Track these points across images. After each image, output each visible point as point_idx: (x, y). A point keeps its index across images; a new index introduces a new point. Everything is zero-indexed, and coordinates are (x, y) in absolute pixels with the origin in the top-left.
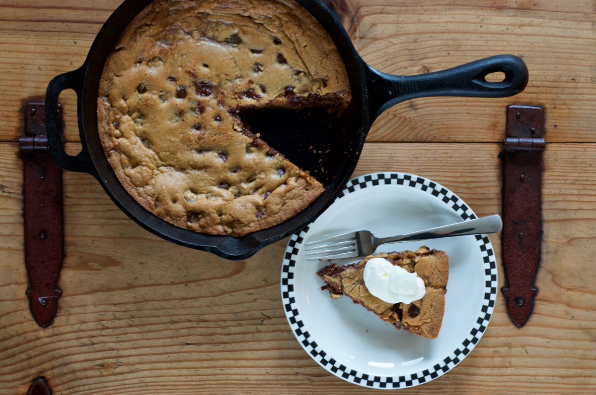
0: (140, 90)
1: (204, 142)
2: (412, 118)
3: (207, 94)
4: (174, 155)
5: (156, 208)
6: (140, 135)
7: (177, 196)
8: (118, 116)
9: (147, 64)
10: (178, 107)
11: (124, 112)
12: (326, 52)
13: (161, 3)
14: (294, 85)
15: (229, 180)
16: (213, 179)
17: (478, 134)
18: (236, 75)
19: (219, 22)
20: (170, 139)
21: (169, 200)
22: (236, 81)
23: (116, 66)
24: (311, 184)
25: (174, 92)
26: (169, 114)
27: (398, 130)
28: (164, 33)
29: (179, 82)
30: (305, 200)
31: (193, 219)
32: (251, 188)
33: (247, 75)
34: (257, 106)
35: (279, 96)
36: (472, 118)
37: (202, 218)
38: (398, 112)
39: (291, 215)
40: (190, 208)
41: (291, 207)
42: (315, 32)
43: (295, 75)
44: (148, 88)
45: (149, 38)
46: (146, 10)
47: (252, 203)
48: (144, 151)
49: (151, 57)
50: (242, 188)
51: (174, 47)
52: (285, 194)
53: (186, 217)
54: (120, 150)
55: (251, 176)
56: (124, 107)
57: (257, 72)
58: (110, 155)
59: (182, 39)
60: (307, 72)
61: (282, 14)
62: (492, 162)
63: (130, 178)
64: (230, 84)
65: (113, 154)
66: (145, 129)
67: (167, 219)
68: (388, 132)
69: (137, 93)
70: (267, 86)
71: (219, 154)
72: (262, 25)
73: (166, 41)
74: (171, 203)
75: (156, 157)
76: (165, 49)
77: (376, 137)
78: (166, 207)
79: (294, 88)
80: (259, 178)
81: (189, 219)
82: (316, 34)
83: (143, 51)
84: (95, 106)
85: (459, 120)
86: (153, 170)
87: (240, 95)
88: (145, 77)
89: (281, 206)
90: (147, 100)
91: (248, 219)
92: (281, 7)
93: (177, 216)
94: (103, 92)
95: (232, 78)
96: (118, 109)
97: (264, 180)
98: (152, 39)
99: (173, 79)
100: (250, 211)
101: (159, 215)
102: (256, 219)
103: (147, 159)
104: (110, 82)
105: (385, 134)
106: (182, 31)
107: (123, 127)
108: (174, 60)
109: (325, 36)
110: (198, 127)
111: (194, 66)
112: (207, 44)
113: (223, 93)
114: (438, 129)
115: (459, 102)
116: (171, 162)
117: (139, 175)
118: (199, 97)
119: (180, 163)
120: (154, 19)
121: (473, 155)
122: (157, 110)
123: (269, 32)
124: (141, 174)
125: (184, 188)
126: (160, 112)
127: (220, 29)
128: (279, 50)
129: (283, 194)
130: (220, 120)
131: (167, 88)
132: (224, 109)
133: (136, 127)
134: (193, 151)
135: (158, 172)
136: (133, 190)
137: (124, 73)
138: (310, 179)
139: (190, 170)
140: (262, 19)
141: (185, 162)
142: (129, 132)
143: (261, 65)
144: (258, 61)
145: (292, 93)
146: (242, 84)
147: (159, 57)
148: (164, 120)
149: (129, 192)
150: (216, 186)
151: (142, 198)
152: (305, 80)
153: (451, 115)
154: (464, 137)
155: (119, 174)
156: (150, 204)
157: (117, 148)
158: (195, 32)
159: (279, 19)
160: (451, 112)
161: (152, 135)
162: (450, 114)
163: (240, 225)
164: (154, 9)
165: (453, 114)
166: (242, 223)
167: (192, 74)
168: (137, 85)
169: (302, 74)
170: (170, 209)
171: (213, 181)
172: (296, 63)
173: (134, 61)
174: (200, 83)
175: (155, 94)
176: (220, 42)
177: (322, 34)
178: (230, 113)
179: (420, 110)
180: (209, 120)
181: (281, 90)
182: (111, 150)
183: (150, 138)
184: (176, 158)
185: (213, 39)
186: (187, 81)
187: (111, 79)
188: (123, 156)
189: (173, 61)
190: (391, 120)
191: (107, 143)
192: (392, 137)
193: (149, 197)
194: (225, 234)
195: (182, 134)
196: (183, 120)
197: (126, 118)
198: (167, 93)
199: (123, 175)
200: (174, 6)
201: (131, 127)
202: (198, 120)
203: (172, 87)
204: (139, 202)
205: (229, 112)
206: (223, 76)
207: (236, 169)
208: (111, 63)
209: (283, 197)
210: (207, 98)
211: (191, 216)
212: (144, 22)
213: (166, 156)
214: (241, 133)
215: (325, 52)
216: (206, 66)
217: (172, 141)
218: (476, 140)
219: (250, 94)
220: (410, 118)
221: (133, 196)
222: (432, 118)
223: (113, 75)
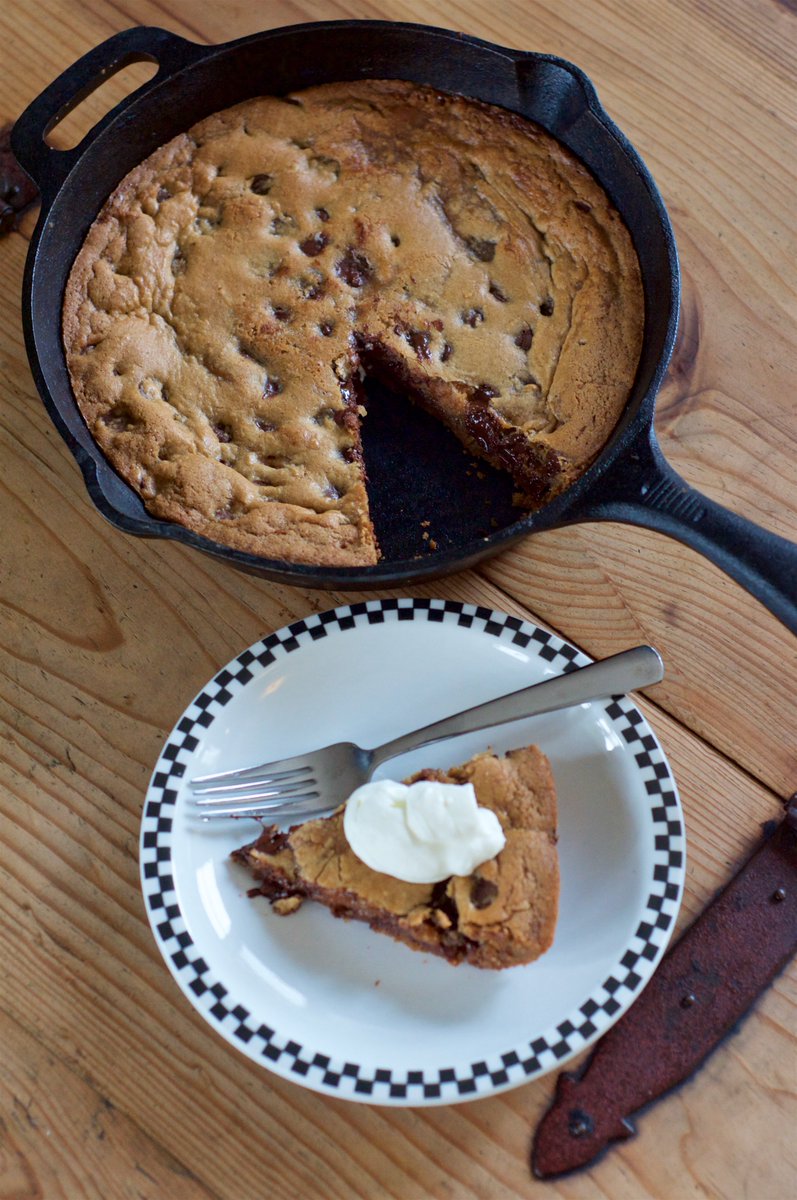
0: (258, 187)
1: (265, 340)
2: (651, 635)
3: (351, 283)
4: (200, 317)
5: (81, 354)
6: (183, 243)
7: (132, 368)
8: (181, 184)
9: (310, 159)
10: (286, 257)
11: (198, 188)
12: (607, 379)
13: (429, 96)
14: (502, 391)
15: (239, 428)
16: (217, 403)
17: (756, 755)
18: (427, 297)
19: (488, 202)
20: (220, 289)
21: (113, 359)
22: (417, 303)
23: (261, 115)
24: (360, 544)
25: (304, 235)
26: (261, 255)
27: (609, 634)
28: (385, 143)
29: (327, 226)
30: (323, 554)
31: (115, 423)
32: (259, 473)
33: (444, 311)
34: (410, 367)
35: (461, 387)
36: (768, 718)
37: (131, 431)
38: (634, 604)
39: (274, 555)
40: (130, 399)
41: (288, 545)
42: (622, 335)
43: (520, 379)
44: (272, 191)
45: (354, 122)
46: (395, 86)
47: (233, 486)
48: (162, 265)
49: (327, 155)
50: (246, 459)
51: (379, 172)
52: (301, 521)
53: (108, 408)
54: (128, 227)
55: (281, 456)
56: (206, 181)
57: (465, 322)
58: (103, 220)
59: (403, 175)
60: (544, 389)
61: (599, 268)
62: (741, 823)
63: (95, 276)
64: (404, 298)
65: (110, 224)
66: (200, 242)
67: (78, 384)
68: (586, 623)
69: (249, 183)
70: (456, 353)
71: (269, 381)
72: (550, 263)
73: (377, 158)
74: (110, 367)
75: (170, 294)
76: (360, 164)
77: (554, 614)
78: (97, 364)
79: (498, 395)
80: (290, 470)
81: (110, 417)
82: (620, 341)
83: (325, 132)
84: (166, 138)
85: (739, 704)
86: (143, 304)
87: (402, 326)
88: (285, 170)
89: (274, 530)
90: (250, 204)
91: (199, 498)
92: (607, 256)
93: (98, 394)
94: (200, 133)
95: (415, 294)
96: (194, 174)
97: (293, 479)
98: (358, 129)
99: (323, 214)
100: (217, 495)
101: (71, 367)
102: (211, 512)
103: (152, 279)
104: (227, 129)
105: (576, 622)
106: (417, 167)
107: (171, 204)
108: (358, 189)
109: (632, 355)
110: (281, 314)
111: (377, 223)
112: (432, 215)
113: (377, 300)
114: (685, 688)
115: (767, 672)
116: (183, 325)
117: (112, 287)
118: (334, 273)
119: (194, 335)
120: (393, 109)
121: (714, 785)
122: (249, 232)
123: (548, 281)
124: (118, 288)
125: (157, 372)
126: (252, 238)
127: (477, 212)
128: (536, 321)
129: (297, 518)
130: (326, 334)
131: (301, 219)
132: (352, 324)
133: (191, 228)
134: (235, 339)
135: (147, 317)
136: (78, 295)
137: (261, 136)
138: (366, 536)
139: (198, 361)
140: (558, 253)
141: (204, 341)
142: (171, 219)
143: (483, 319)
144: (485, 306)
145: (486, 401)
146: (420, 314)
147: (339, 166)
148: (243, 256)
149: (68, 291)
150: (209, 418)
151: (76, 319)
152: (528, 399)
153: (731, 683)
154: (725, 738)
155: (84, 255)
156: (78, 336)
157: (125, 221)
158: (433, 184)
159: (587, 274)
160: (737, 678)
161: (200, 258)
162: (731, 679)
163: (176, 496)
164: (408, 96)
165: (737, 683)
166: (183, 494)
167: (361, 231)
168: (261, 171)
169: (534, 387)
170: (99, 372)
171: (214, 406)
172: (542, 361)
173: (297, 135)
174: (359, 257)
175: (273, 208)
176: (456, 233)
177: (629, 347)
178: (356, 337)
179: (679, 632)
180: (310, 316)
181: (473, 379)
182: (113, 216)
183: (192, 261)
184: (198, 324)
185: (451, 219)
186: (342, 235)
187: (233, 127)
188: (122, 240)
189: (354, 188)
190: (609, 607)
191: (121, 200)
192: (587, 638)
193: (89, 328)
194: (138, 488)
195: (247, 299)
196: (271, 283)
197: (191, 200)
198: (293, 225)
199: (89, 263)
200: (443, 120)
201: (182, 217)
202: (294, 302)
203: (311, 222)
204: (65, 318)
205: (354, 333)
206: (405, 277)
207: (268, 423)
208: (259, 105)
209: (293, 522)
210: (344, 286)
211: (117, 417)
212: (374, 99)
213: (185, 306)
214: (337, 381)
215: (605, 376)
216: (396, 241)
217: (220, 295)
218: (743, 762)
219: (417, 340)
220: (648, 631)
221: (67, 303)
222: (690, 660)
223: (243, 124)
